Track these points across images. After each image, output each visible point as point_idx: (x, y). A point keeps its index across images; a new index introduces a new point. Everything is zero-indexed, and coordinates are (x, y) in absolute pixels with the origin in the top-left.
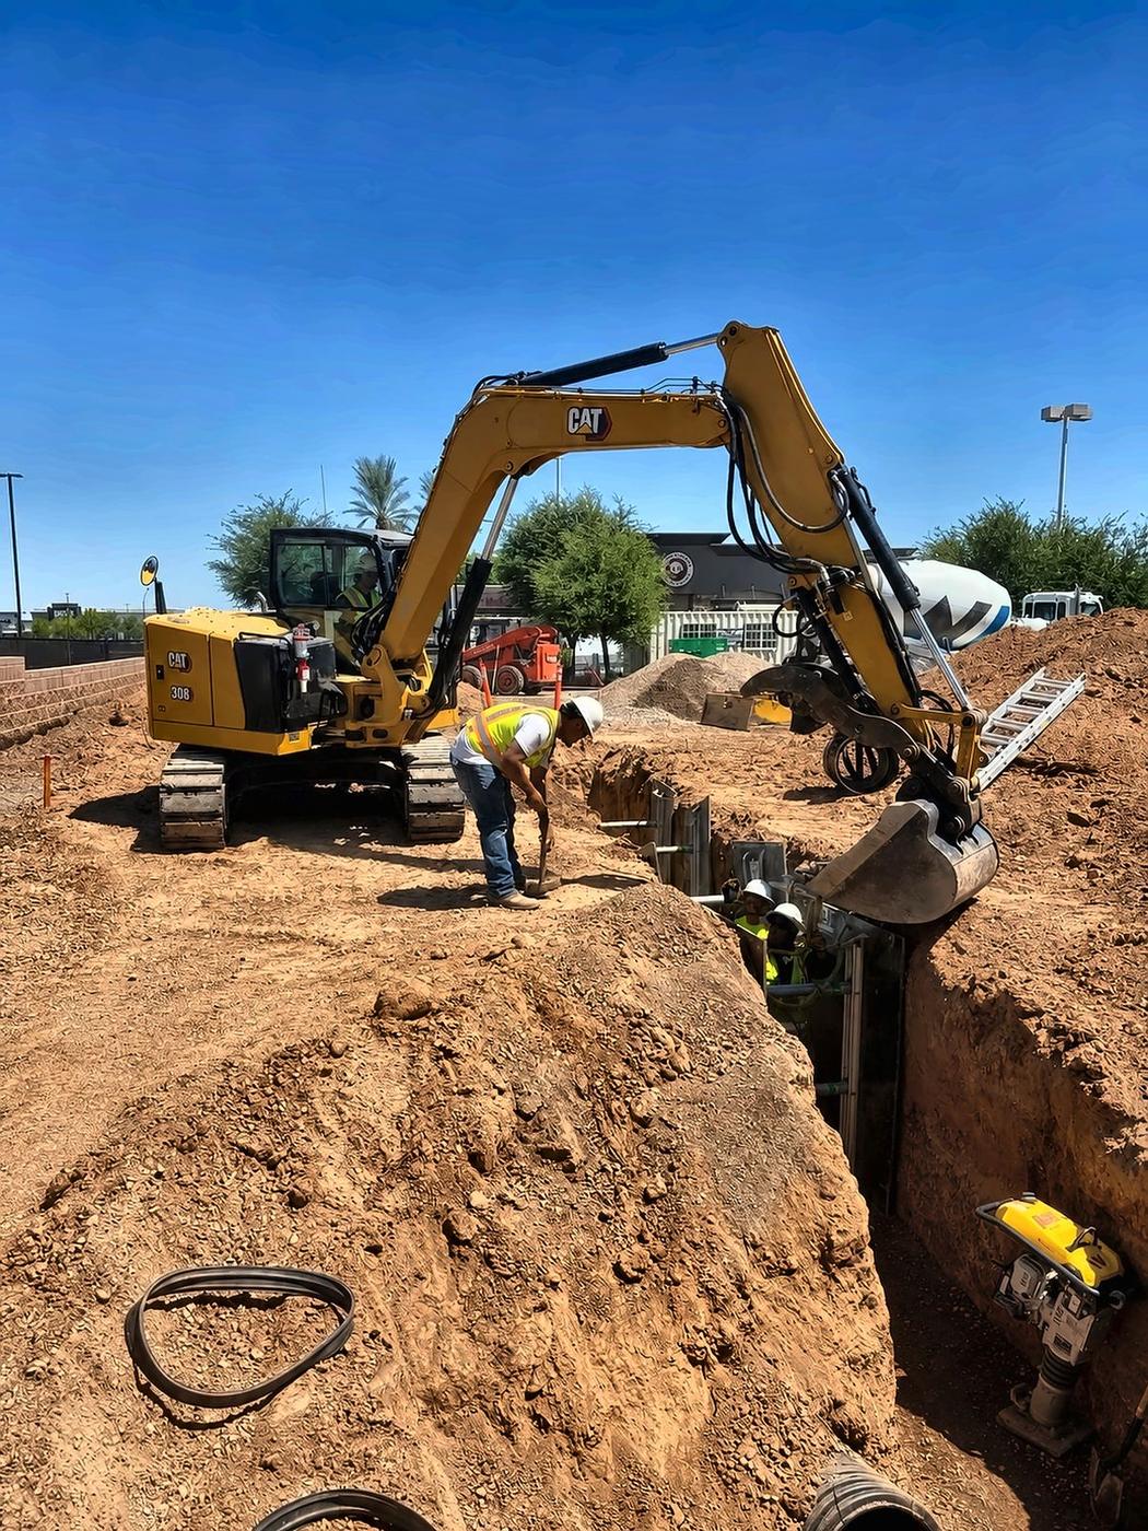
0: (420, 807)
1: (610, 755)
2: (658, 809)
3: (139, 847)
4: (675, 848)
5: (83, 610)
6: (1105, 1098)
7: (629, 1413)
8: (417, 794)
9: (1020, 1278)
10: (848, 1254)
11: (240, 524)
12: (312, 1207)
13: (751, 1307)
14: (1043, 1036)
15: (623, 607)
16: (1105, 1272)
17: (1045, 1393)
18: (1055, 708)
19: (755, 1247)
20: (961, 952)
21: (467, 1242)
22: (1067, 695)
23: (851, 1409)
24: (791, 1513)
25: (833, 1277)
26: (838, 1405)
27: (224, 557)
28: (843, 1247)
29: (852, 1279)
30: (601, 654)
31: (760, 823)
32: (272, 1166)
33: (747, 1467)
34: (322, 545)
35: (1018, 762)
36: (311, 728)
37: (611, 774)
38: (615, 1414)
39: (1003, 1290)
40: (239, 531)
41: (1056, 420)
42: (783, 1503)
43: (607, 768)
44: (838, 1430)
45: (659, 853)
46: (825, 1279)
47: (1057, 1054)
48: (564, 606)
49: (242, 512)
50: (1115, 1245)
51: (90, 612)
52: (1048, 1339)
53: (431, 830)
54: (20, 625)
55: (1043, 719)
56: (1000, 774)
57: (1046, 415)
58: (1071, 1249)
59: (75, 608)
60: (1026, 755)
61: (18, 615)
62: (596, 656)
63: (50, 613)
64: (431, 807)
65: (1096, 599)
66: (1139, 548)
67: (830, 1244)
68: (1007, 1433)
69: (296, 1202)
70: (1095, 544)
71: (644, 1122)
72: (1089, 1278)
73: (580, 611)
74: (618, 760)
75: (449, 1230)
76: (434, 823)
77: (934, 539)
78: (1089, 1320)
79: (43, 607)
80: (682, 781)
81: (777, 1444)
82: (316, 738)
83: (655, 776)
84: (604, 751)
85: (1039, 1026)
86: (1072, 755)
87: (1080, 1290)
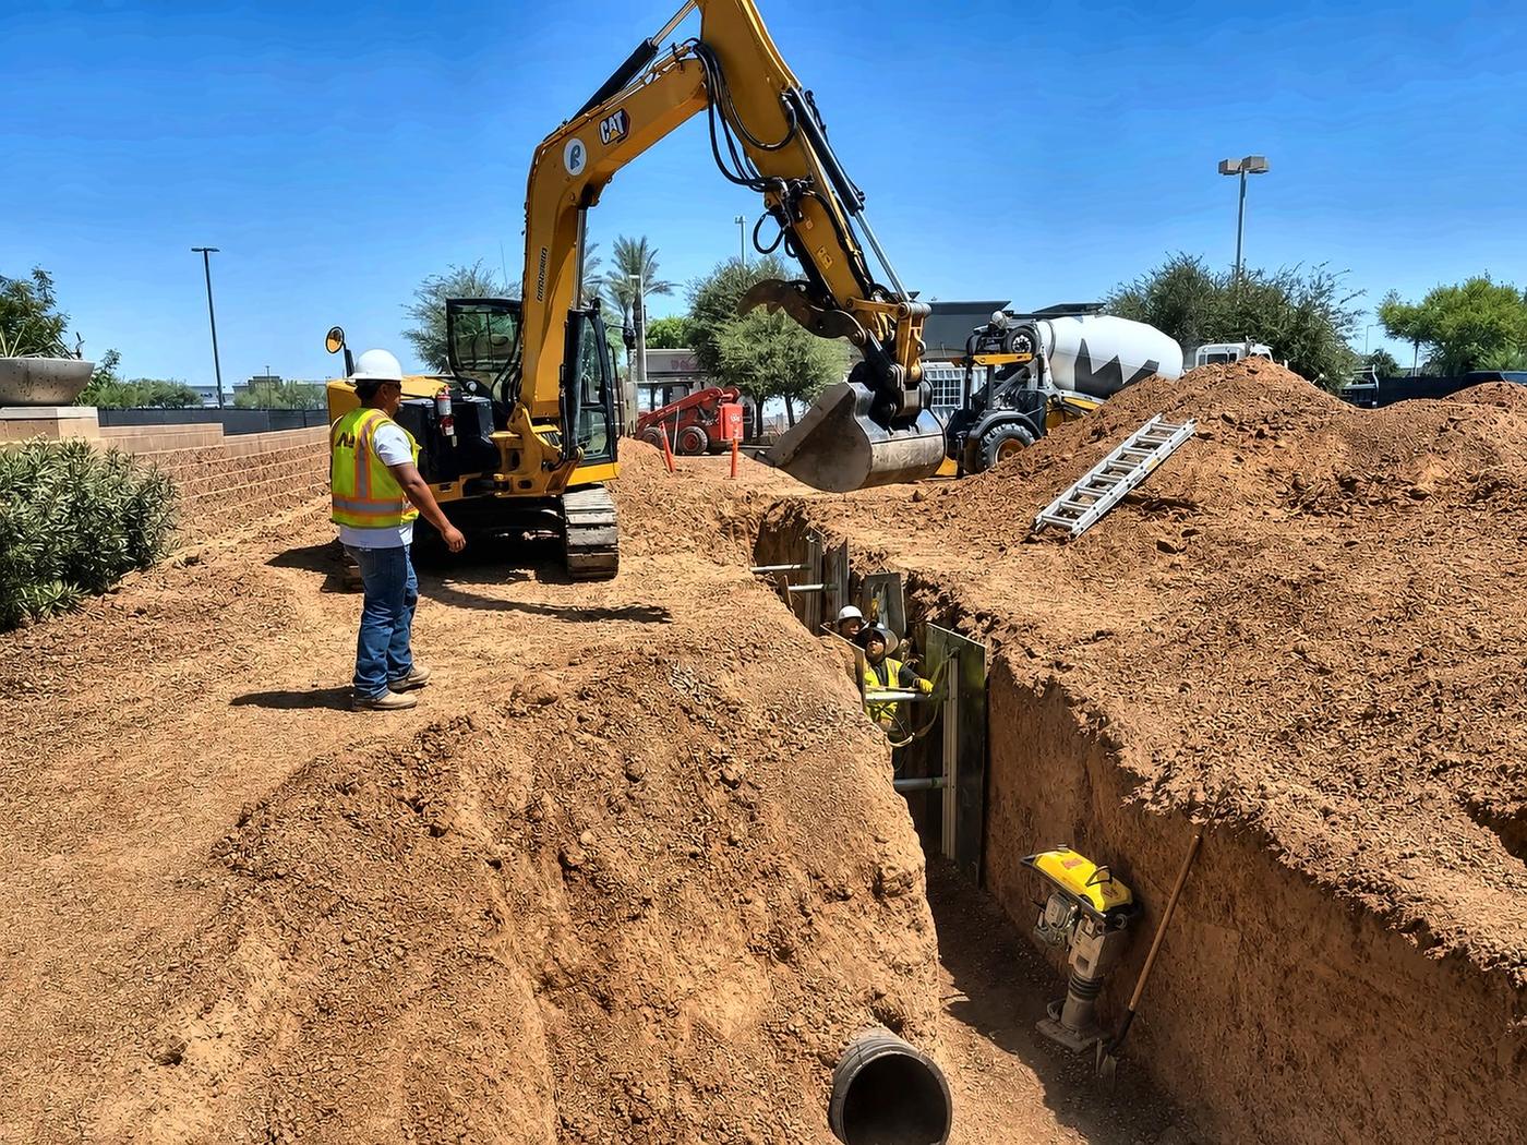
0: (576, 548)
1: (774, 506)
2: (811, 550)
3: (328, 587)
4: (820, 586)
5: (284, 383)
6: (1124, 764)
7: (703, 996)
8: (575, 538)
9: (1053, 911)
10: (896, 885)
11: (431, 293)
12: (450, 836)
13: (810, 923)
14: (1083, 719)
15: (805, 366)
16: (1115, 901)
17: (1073, 1004)
18: (1164, 451)
19: (817, 877)
20: (1032, 656)
21: (576, 868)
22: (1178, 437)
23: (890, 1000)
24: (825, 1063)
25: (886, 905)
26: (879, 996)
27: (419, 326)
28: (893, 880)
29: (902, 905)
30: (786, 414)
31: (890, 559)
32: (419, 809)
33: (794, 1032)
34: (487, 313)
35: (1126, 501)
36: (462, 481)
37: (776, 524)
38: (690, 994)
39: (1040, 924)
40: (434, 301)
41: (1232, 173)
42: (819, 1056)
43: (772, 518)
44: (878, 1015)
45: (791, 592)
46: (878, 906)
47: (1093, 732)
48: (748, 368)
49: (434, 281)
50: (1128, 881)
51: (292, 385)
52: (1073, 959)
53: (587, 569)
54: (221, 398)
55: (1151, 460)
56: (1110, 511)
57: (1223, 169)
58: (1088, 885)
59: (276, 380)
60: (1134, 493)
61: (219, 388)
62: (780, 416)
63: (251, 387)
64: (589, 548)
65: (1267, 350)
66: (1316, 298)
67: (881, 876)
68: (1042, 1037)
69: (435, 832)
70: (1273, 298)
71: (734, 784)
72: (1099, 903)
73: (762, 372)
74: (780, 511)
75: (562, 859)
76: (590, 563)
77: (1117, 295)
78: (1100, 940)
79: (244, 381)
80: (831, 526)
81: (821, 1017)
82: (467, 489)
83: (812, 524)
84: (768, 503)
85: (1081, 712)
86: (1176, 491)
87: (1094, 916)
